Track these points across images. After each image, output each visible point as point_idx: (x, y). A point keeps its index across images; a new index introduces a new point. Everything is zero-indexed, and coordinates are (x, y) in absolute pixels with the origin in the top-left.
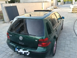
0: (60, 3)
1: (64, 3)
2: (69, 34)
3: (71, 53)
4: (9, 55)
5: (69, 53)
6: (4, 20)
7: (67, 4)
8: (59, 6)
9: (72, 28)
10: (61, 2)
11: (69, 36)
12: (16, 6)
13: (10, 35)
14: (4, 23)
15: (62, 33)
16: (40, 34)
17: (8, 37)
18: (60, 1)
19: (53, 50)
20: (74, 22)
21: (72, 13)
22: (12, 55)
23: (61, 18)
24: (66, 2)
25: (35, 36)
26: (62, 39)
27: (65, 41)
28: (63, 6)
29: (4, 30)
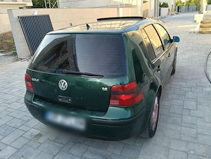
0: (167, 9)
1: (179, 10)
2: (194, 84)
3: (200, 130)
4: (31, 136)
5: (193, 131)
6: (15, 54)
7: (185, 12)
8: (162, 18)
9: (202, 70)
10: (170, 7)
11: (193, 89)
12: (48, 16)
13: (33, 79)
14: (17, 60)
15: (173, 83)
16: (115, 72)
17: (27, 86)
18: (165, 5)
19: (150, 119)
20: (206, 56)
21: (201, 33)
22: (39, 135)
23: (171, 41)
24: (183, 8)
25: (101, 76)
26: (175, 96)
27: (182, 102)
28: (174, 18)
29: (17, 76)
